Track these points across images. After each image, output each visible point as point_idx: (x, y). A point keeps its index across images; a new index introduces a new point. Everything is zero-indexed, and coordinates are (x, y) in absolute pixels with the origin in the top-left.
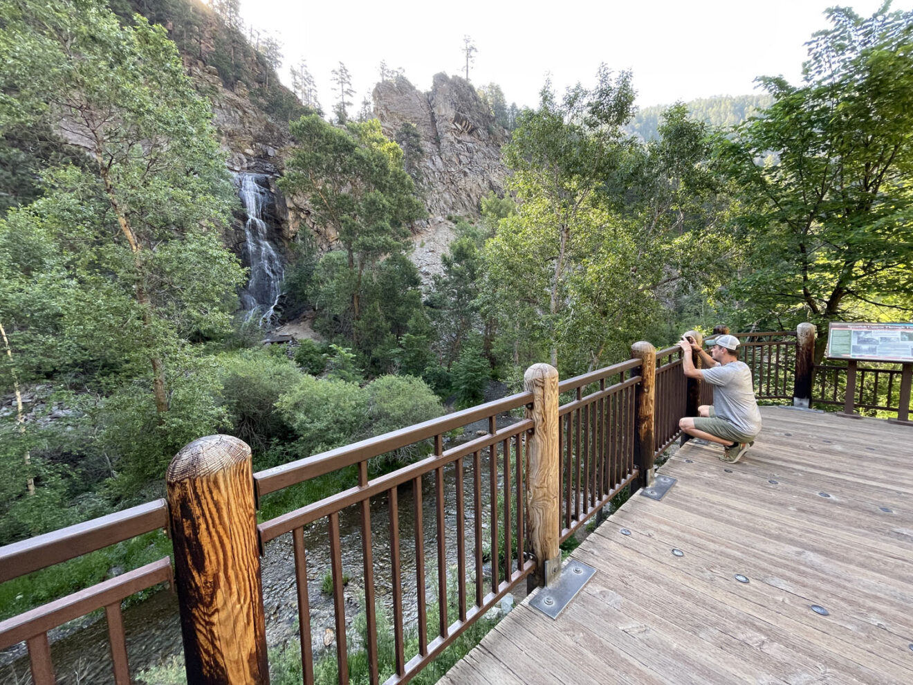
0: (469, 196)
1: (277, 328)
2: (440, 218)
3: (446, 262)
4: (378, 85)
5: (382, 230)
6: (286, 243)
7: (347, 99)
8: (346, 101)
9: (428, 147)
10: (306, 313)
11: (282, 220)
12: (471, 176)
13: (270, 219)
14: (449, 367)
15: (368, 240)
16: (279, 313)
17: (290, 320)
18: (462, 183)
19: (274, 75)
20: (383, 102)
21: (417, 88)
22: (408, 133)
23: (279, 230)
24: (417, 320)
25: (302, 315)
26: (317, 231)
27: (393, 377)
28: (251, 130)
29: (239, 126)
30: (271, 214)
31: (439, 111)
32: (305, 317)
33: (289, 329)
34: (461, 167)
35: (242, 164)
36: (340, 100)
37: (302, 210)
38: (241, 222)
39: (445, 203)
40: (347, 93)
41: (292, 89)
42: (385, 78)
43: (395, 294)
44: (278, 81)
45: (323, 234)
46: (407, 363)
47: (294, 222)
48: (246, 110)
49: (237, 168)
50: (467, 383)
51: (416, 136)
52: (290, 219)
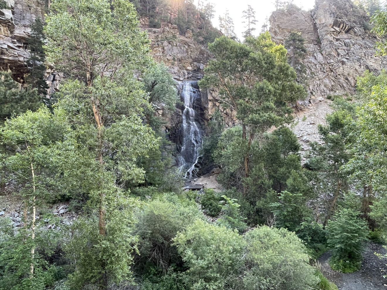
0: (347, 79)
1: (195, 179)
2: (320, 98)
3: (323, 131)
4: (273, 13)
5: (267, 109)
6: (206, 123)
7: (252, 26)
8: (251, 28)
9: (311, 47)
10: (215, 170)
11: (205, 108)
12: (349, 64)
13: (198, 107)
14: (324, 225)
15: (256, 116)
16: (197, 169)
17: (204, 174)
18: (340, 70)
19: (209, 23)
20: (276, 23)
21: (303, 9)
22: (294, 40)
23: (202, 115)
24: (294, 180)
25: (213, 171)
26: (226, 114)
27: (269, 229)
28: (192, 55)
29: (185, 55)
30: (198, 104)
31: (320, 21)
32: (213, 172)
33: (202, 180)
34: (340, 58)
35: (184, 76)
36: (248, 28)
37: (217, 100)
38: (180, 111)
39: (325, 86)
40: (252, 23)
41: (219, 29)
42: (279, 8)
43: (278, 158)
44: (211, 26)
45: (230, 115)
46: (285, 216)
47: (212, 108)
48: (190, 44)
49: (181, 79)
50: (342, 242)
51: (300, 41)
52: (210, 107)
